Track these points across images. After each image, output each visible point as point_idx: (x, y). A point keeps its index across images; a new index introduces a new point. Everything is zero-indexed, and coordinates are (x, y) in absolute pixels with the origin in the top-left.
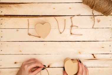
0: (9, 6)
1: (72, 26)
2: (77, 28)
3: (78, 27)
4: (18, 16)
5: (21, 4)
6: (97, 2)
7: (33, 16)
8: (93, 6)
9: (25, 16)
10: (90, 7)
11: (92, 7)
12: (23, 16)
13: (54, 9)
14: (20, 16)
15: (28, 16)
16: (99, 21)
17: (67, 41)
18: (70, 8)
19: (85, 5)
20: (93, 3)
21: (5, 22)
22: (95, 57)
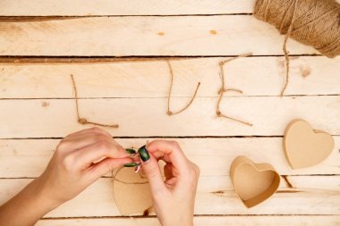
0: (13, 27)
1: (222, 91)
2: (239, 94)
3: (241, 92)
4: (46, 60)
5: (53, 22)
6: (300, 13)
7: (93, 60)
8: (288, 26)
9: (69, 60)
10: (278, 28)
11: (284, 29)
12: (62, 60)
13: (161, 34)
14: (52, 59)
15: (76, 60)
16: (305, 74)
17: (202, 137)
18: (213, 32)
19: (261, 22)
20: (287, 18)
21: (5, 80)
22: (290, 186)
